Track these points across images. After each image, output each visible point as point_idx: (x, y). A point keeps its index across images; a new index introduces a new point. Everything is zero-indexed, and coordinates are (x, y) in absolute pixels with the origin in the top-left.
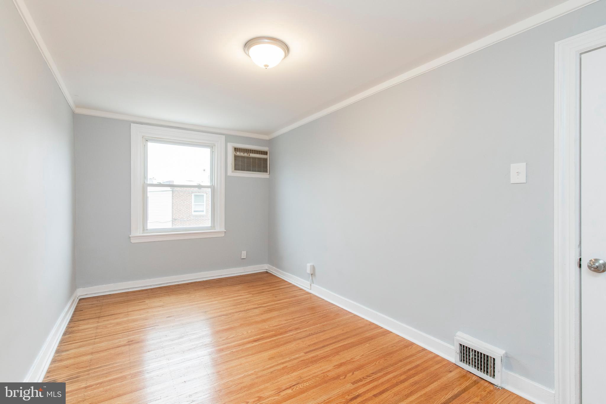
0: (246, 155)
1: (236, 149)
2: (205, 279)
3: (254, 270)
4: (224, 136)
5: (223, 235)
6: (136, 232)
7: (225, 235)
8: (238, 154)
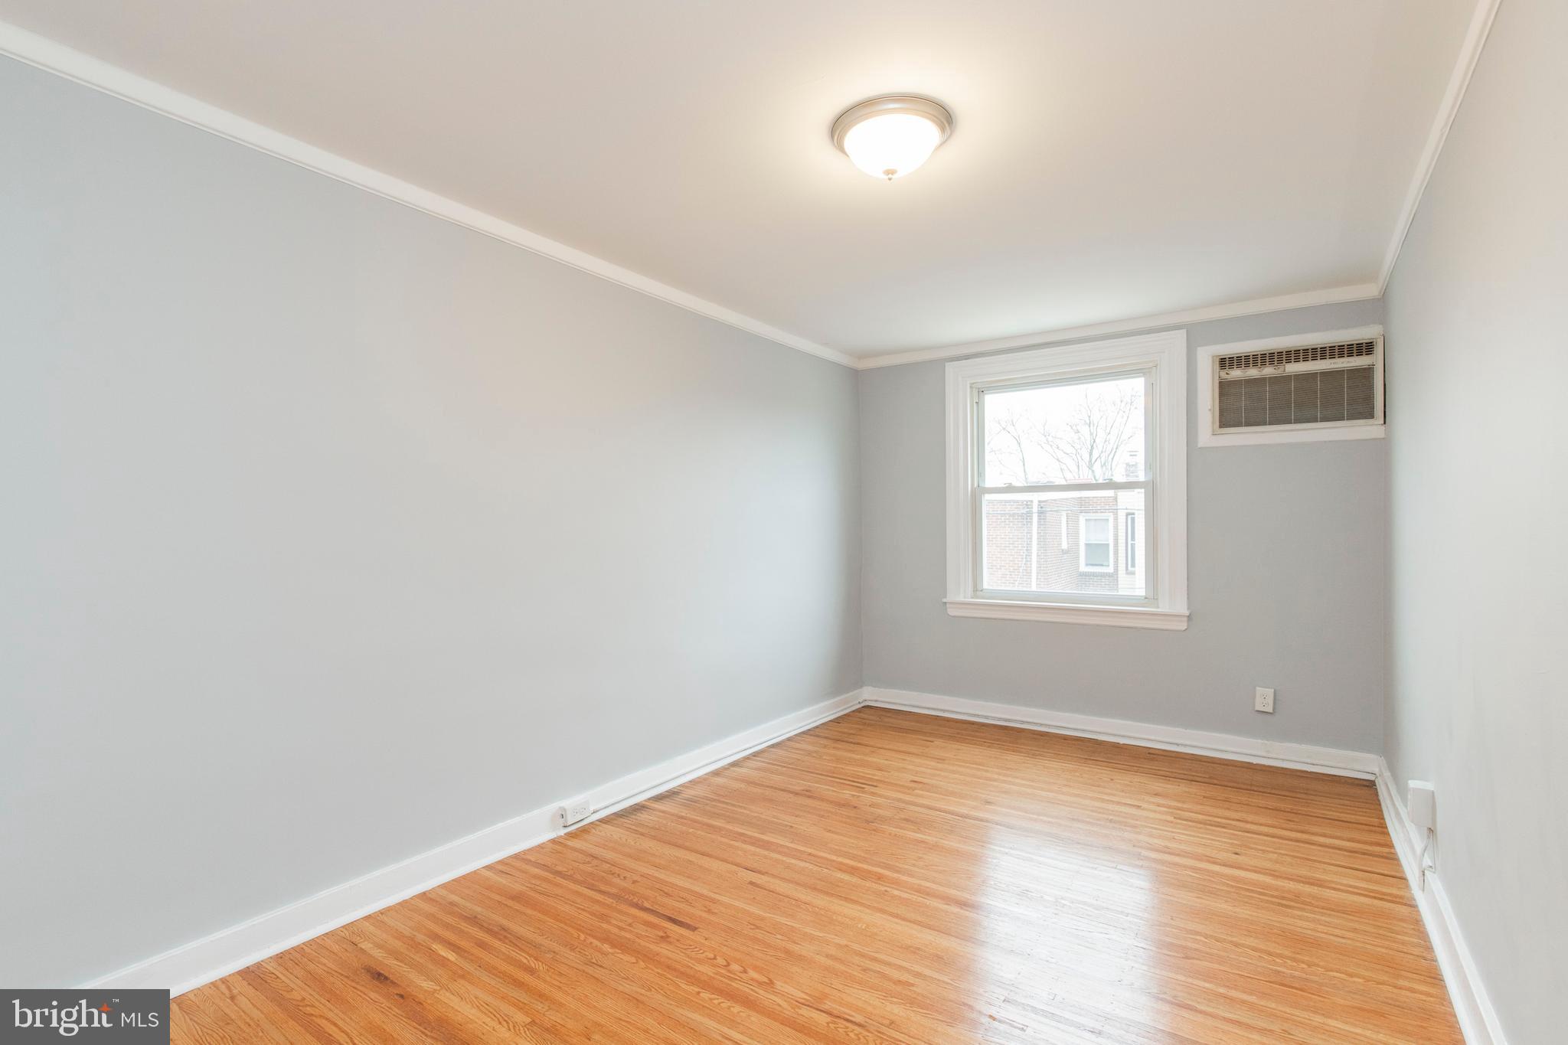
0: (1269, 371)
1: (1225, 363)
2: (1122, 741)
3: (1309, 761)
4: (1184, 331)
5: (1183, 626)
6: (959, 593)
7: (1188, 626)
8: (1236, 374)
